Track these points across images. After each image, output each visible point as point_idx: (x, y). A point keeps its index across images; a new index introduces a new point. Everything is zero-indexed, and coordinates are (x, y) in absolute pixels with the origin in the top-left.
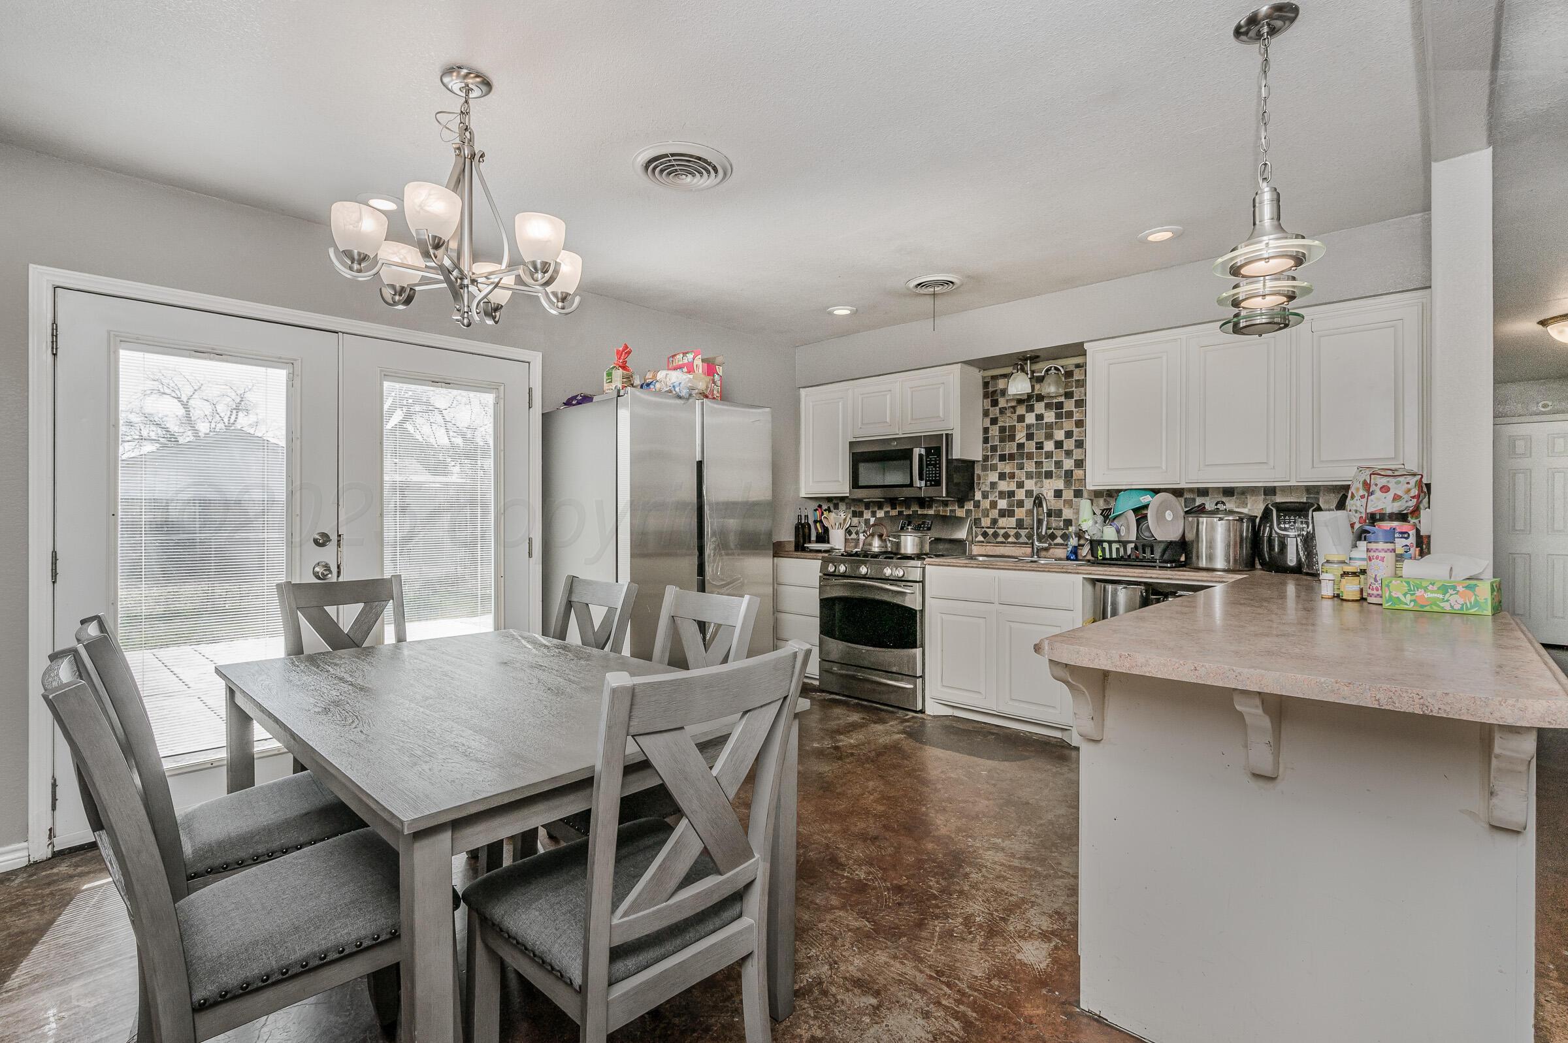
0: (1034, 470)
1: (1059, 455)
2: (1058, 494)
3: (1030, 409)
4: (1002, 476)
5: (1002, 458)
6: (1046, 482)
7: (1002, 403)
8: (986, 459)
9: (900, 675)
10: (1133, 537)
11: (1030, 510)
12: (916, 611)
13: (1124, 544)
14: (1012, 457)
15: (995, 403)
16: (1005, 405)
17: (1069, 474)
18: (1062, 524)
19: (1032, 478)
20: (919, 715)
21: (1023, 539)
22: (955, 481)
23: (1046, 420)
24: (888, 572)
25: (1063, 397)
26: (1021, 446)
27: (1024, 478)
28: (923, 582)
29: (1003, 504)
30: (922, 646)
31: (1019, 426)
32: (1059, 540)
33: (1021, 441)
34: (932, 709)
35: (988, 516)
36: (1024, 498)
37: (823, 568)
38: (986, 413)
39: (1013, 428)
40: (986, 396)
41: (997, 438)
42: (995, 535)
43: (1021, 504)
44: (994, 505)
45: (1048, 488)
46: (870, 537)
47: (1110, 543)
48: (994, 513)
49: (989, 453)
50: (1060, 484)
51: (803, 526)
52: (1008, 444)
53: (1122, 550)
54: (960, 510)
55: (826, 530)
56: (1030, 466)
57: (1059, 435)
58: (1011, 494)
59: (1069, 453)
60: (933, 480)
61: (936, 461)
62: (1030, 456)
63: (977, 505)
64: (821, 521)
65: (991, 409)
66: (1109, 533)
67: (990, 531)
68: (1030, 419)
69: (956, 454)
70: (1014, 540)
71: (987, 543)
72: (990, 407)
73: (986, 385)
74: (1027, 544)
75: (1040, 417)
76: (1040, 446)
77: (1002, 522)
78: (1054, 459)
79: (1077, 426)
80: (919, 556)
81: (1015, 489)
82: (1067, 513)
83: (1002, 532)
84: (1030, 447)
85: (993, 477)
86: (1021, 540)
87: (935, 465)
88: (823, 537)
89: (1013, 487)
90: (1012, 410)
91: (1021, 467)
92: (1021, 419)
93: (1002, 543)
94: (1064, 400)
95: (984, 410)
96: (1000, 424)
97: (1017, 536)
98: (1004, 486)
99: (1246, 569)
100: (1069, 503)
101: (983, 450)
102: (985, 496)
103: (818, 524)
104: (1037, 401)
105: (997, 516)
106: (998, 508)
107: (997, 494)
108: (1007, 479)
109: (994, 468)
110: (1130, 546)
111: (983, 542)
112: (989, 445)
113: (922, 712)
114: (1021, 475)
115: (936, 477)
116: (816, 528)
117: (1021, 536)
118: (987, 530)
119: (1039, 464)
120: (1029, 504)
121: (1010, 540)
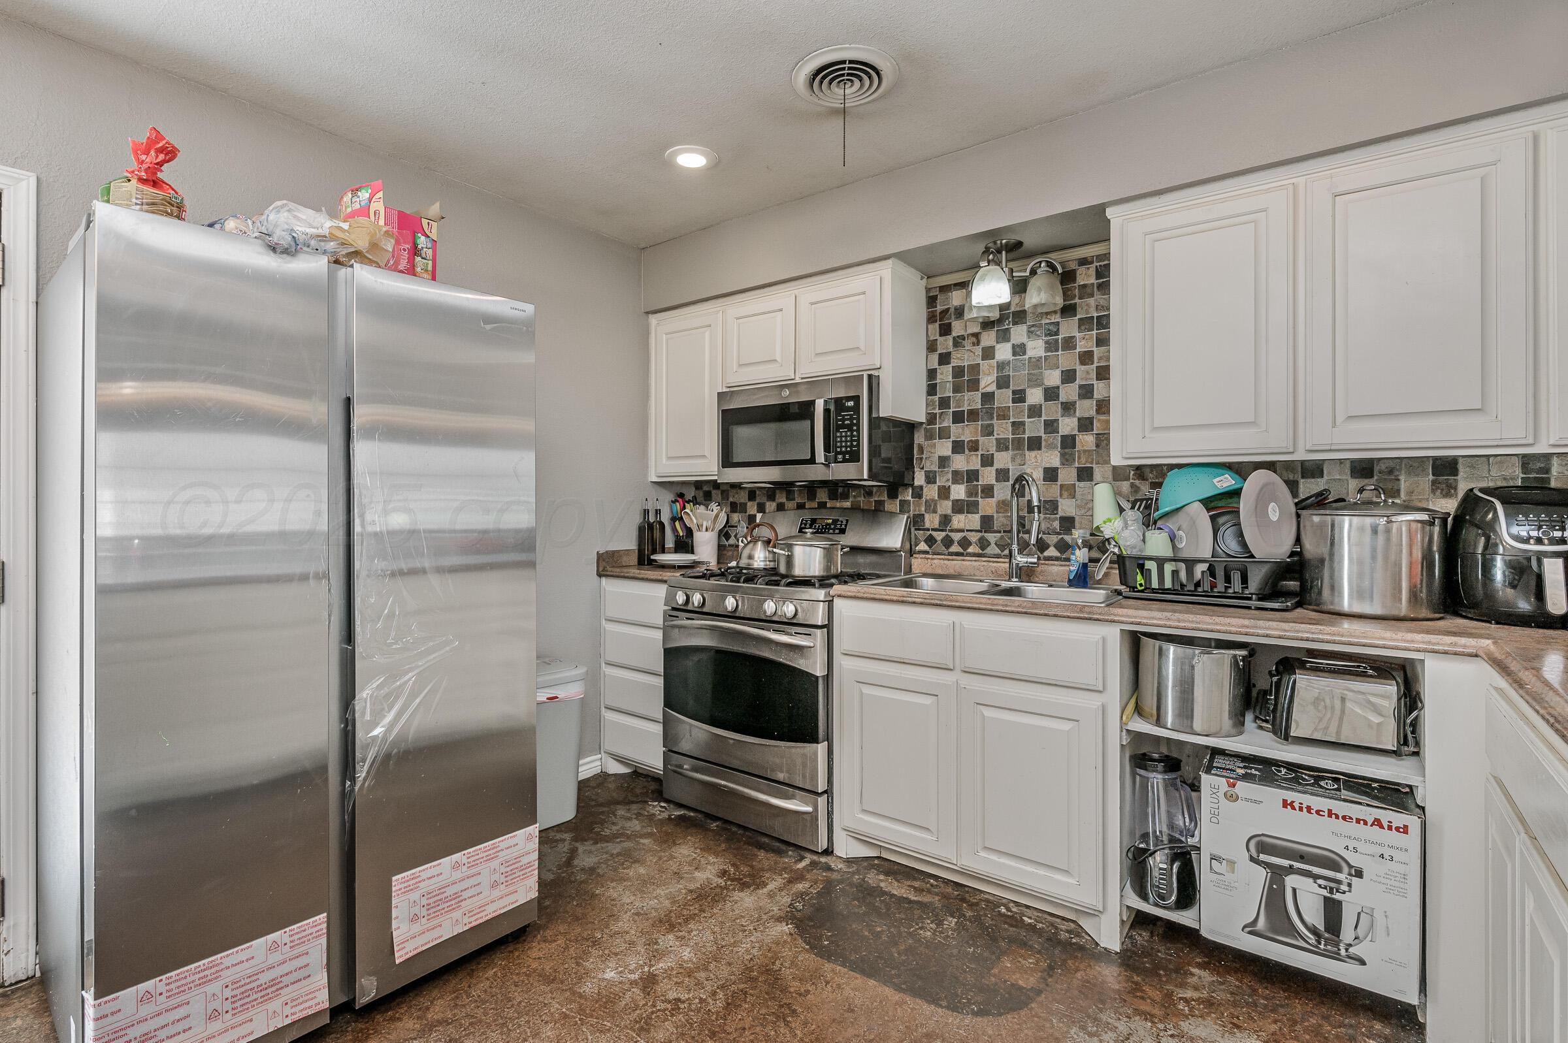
0: (1011, 437)
1: (1052, 411)
2: (1051, 475)
3: (1004, 336)
4: (958, 447)
5: (958, 418)
6: (1031, 455)
7: (957, 328)
8: (932, 419)
9: (789, 788)
10: (1207, 554)
11: (1003, 502)
12: (817, 678)
13: (1190, 563)
14: (973, 415)
15: (946, 330)
16: (962, 333)
17: (1069, 442)
18: (1056, 524)
19: (1007, 449)
20: (823, 860)
21: (993, 549)
22: (883, 455)
23: (1030, 353)
24: (770, 607)
25: (1058, 315)
26: (988, 397)
27: (993, 450)
28: (828, 627)
29: (959, 492)
30: (829, 738)
31: (985, 365)
32: (1052, 552)
33: (989, 389)
34: (845, 847)
35: (935, 512)
36: (994, 482)
37: (670, 598)
38: (931, 347)
39: (975, 368)
40: (931, 319)
41: (950, 386)
42: (948, 542)
43: (988, 491)
44: (944, 493)
45: (1035, 464)
46: (751, 545)
47: (1161, 562)
48: (945, 507)
49: (937, 411)
50: (1053, 458)
51: (651, 526)
52: (967, 395)
53: (1183, 575)
54: (890, 501)
55: (689, 532)
56: (1003, 430)
57: (1053, 378)
58: (972, 476)
59: (1068, 408)
60: (847, 452)
61: (851, 419)
62: (1003, 415)
63: (918, 493)
64: (681, 519)
65: (941, 339)
66: (1157, 544)
67: (939, 536)
68: (1004, 352)
69: (886, 410)
70: (977, 550)
71: (934, 554)
72: (937, 337)
73: (931, 301)
74: (998, 556)
75: (1019, 350)
76: (1019, 396)
77: (959, 521)
78: (1044, 418)
79: (1083, 363)
80: (823, 582)
81: (978, 467)
82: (1067, 507)
83: (957, 537)
84: (1004, 398)
85: (944, 448)
86: (989, 551)
87: (850, 428)
88: (685, 544)
89: (975, 463)
90: (974, 339)
91: (988, 431)
92: (988, 353)
93: (957, 554)
94: (1059, 320)
95: (928, 341)
96: (955, 362)
97: (984, 544)
98: (960, 463)
99: (1437, 616)
100: (1070, 491)
101: (927, 405)
102: (930, 479)
103: (677, 524)
104: (1015, 323)
105: (949, 512)
106: (952, 498)
107: (950, 476)
108: (967, 451)
109: (944, 434)
110: (1200, 569)
111: (927, 553)
112: (936, 398)
113: (828, 852)
114: (988, 444)
115: (852, 446)
116: (674, 530)
117: (989, 544)
118: (934, 534)
119: (1018, 426)
120: (1003, 491)
121: (970, 550)
